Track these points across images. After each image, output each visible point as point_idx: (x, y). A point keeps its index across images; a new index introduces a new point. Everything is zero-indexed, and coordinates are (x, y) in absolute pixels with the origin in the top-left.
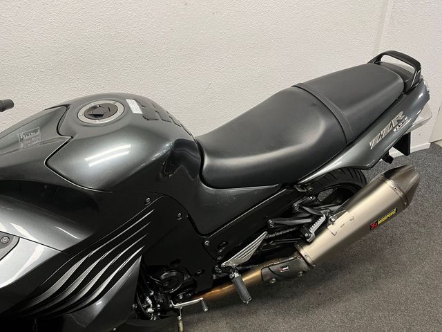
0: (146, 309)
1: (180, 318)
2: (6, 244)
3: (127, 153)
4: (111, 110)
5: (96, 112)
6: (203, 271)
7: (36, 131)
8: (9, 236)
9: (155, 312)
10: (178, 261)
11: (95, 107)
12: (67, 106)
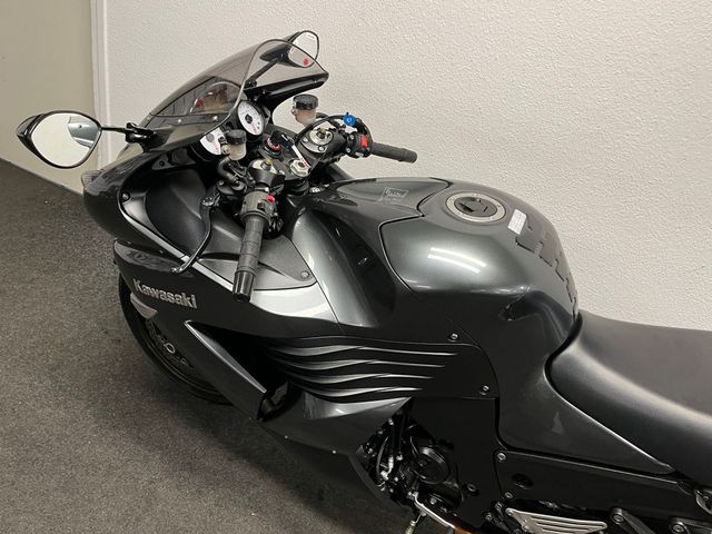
0: (382, 469)
1: (413, 523)
2: (303, 279)
3: (477, 271)
4: (488, 210)
5: (469, 204)
6: (477, 493)
7: (403, 193)
8: (310, 274)
9: (389, 483)
10: (451, 446)
11: (473, 199)
12: (450, 184)
